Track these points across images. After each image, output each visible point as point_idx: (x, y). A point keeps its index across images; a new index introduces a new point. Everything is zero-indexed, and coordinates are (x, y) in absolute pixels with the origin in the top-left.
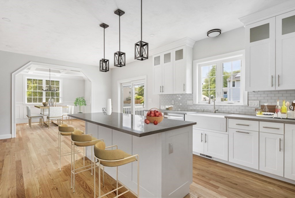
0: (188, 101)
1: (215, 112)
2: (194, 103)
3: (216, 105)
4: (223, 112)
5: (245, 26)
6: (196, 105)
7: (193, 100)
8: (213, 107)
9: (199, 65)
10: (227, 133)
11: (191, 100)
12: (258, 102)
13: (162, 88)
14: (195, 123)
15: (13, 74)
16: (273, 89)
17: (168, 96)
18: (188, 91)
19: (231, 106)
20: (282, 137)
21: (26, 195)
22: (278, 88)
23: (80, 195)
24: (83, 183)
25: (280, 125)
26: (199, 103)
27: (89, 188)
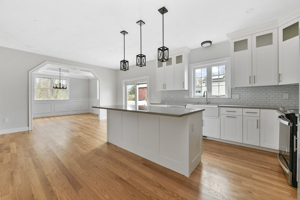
0: (185, 96)
1: (207, 104)
2: (190, 97)
3: (208, 98)
4: (213, 103)
5: (230, 41)
6: (192, 98)
7: (189, 95)
8: (206, 100)
9: (193, 68)
10: (219, 118)
11: (188, 95)
12: (239, 95)
13: (164, 86)
14: (204, 110)
15: (30, 72)
16: (251, 85)
17: (166, 92)
18: (186, 88)
19: (219, 98)
20: (258, 118)
21: (72, 173)
22: (254, 85)
23: (119, 169)
24: (117, 161)
25: (257, 110)
26: (193, 97)
27: (124, 164)
